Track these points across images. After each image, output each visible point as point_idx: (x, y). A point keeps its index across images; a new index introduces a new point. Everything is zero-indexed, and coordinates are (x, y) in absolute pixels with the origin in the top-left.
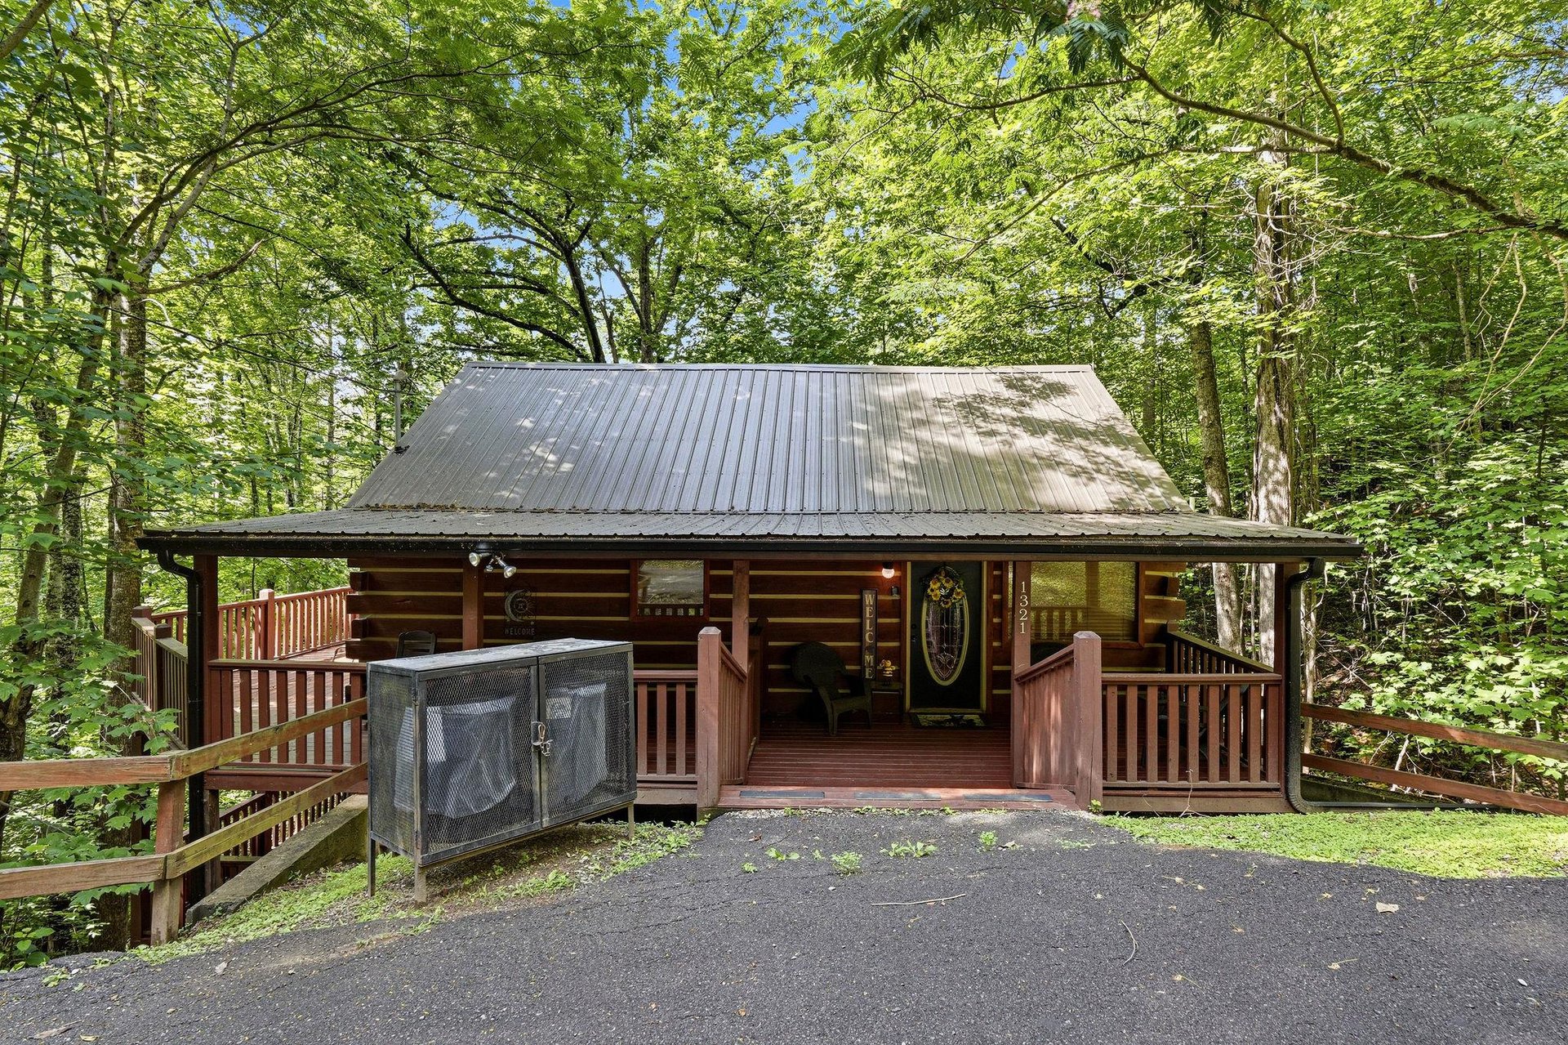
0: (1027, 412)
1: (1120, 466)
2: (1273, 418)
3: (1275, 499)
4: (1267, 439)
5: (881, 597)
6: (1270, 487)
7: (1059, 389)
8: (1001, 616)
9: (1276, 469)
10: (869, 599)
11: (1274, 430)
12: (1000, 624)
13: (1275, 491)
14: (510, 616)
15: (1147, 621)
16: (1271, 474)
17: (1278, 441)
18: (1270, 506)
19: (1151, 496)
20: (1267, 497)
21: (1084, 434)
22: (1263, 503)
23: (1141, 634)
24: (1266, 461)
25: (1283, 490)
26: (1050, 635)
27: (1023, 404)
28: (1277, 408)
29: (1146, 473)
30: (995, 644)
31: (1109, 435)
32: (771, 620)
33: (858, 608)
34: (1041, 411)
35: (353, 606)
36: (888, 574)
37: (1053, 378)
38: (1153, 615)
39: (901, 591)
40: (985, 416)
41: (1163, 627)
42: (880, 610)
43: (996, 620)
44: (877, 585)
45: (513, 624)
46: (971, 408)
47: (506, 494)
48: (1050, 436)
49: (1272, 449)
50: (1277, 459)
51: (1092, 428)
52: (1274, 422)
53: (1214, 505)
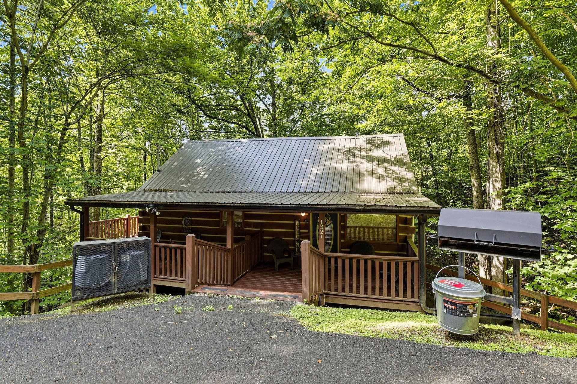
0: (370, 153)
1: (397, 174)
2: (495, 150)
3: (496, 184)
4: (492, 159)
5: (301, 223)
6: (494, 179)
7: (388, 144)
8: (344, 231)
9: (496, 172)
10: (297, 223)
11: (495, 155)
12: (344, 234)
13: (496, 181)
14: (184, 226)
15: (400, 234)
16: (494, 174)
17: (497, 160)
18: (494, 187)
19: (404, 186)
20: (493, 183)
21: (390, 162)
22: (491, 186)
23: (398, 239)
24: (492, 168)
25: (499, 180)
26: (364, 238)
27: (371, 150)
28: (496, 146)
29: (406, 177)
30: (342, 241)
31: (399, 162)
32: (264, 229)
33: (293, 226)
34: (377, 153)
35: (140, 221)
36: (303, 214)
37: (385, 139)
38: (402, 232)
39: (308, 220)
40: (354, 155)
41: (406, 237)
42: (301, 227)
43: (342, 232)
44: (299, 218)
45: (185, 228)
46: (350, 152)
47: (184, 185)
48: (376, 162)
49: (494, 163)
50: (496, 167)
51: (393, 159)
52: (495, 152)
53: (474, 186)
